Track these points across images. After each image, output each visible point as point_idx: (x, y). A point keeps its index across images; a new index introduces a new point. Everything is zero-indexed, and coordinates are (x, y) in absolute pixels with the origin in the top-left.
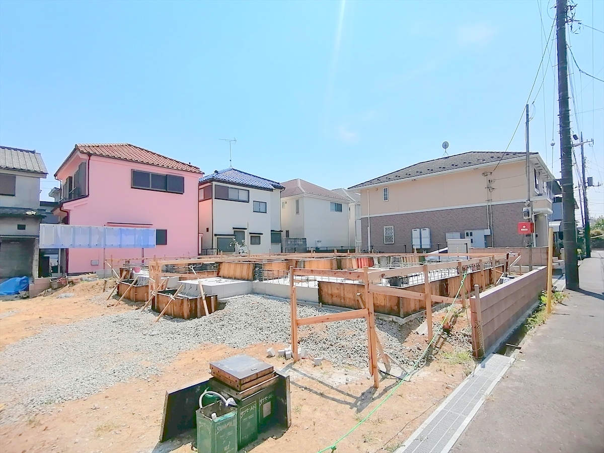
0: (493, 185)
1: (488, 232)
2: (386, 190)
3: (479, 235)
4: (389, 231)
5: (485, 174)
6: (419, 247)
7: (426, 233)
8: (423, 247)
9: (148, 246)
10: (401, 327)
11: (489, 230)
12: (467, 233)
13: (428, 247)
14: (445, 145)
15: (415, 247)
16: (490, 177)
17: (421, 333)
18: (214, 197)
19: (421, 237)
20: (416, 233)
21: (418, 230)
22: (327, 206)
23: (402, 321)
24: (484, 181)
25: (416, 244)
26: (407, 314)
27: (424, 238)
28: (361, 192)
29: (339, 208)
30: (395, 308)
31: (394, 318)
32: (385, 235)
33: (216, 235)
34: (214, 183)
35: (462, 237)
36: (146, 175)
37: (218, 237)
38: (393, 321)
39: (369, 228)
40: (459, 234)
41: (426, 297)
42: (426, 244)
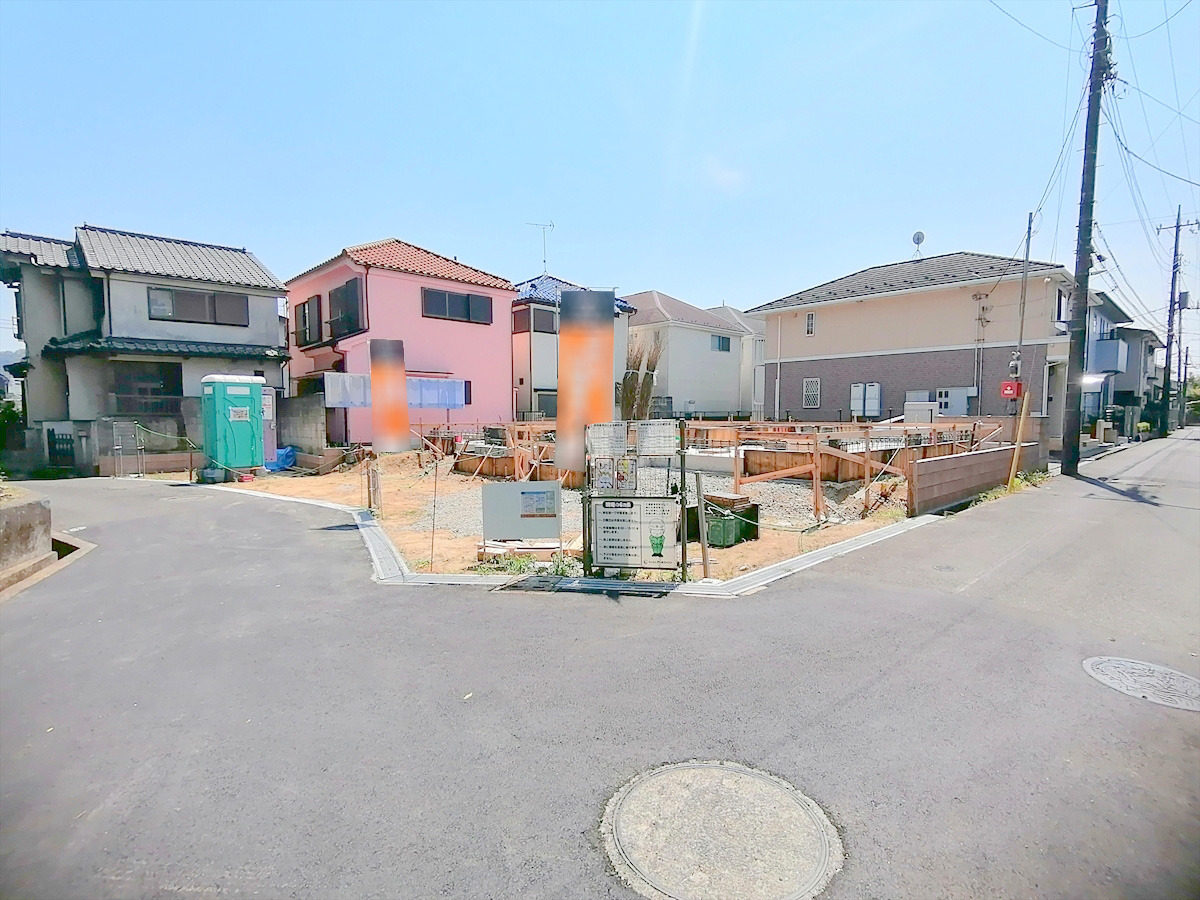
0: (988, 316)
1: (973, 392)
2: (811, 317)
3: (959, 397)
4: (812, 387)
5: (977, 297)
6: (861, 414)
7: (874, 391)
8: (867, 414)
9: (454, 406)
10: (839, 491)
11: (976, 388)
12: (940, 393)
13: (876, 414)
14: (918, 239)
15: (855, 414)
16: (984, 302)
17: (857, 498)
18: (532, 330)
19: (865, 398)
20: (857, 391)
21: (862, 385)
22: (706, 342)
23: (839, 486)
24: (974, 308)
25: (856, 408)
26: (845, 481)
27: (870, 399)
28: (768, 318)
29: (724, 344)
30: (833, 475)
31: (832, 484)
32: (804, 393)
33: (536, 390)
34: (533, 306)
35: (932, 399)
36: (441, 294)
37: (539, 393)
38: (830, 487)
39: (778, 381)
40: (927, 394)
41: (865, 462)
42: (873, 408)
